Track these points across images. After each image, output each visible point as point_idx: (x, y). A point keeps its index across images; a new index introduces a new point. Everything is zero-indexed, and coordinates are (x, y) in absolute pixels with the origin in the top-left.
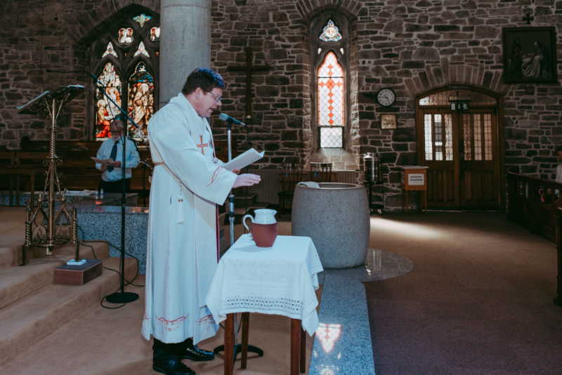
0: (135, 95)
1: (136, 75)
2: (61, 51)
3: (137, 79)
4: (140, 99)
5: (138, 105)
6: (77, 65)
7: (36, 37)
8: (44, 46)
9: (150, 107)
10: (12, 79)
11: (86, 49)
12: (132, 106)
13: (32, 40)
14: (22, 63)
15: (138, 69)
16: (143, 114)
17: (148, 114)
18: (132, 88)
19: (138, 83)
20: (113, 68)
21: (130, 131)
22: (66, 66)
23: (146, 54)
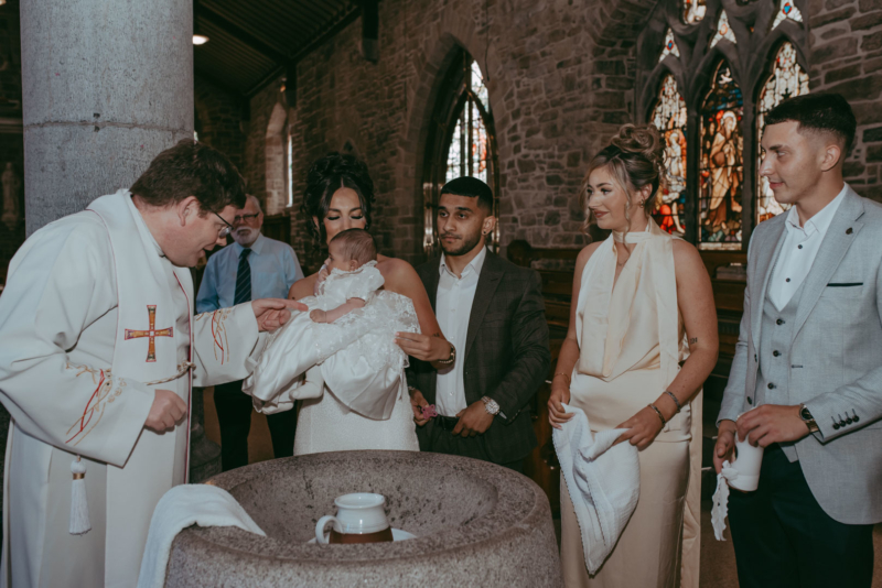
0: (712, 142)
1: (714, 94)
2: (577, 67)
3: (716, 105)
4: (722, 150)
5: (718, 167)
6: (604, 88)
7: (547, 49)
8: (557, 62)
9: (739, 169)
10: (524, 134)
11: (626, 53)
12: (708, 168)
13: (543, 54)
14: (534, 102)
15: (719, 79)
16: (727, 186)
17: (736, 184)
18: (707, 126)
19: (717, 112)
20: (675, 86)
21: (703, 226)
22: (584, 95)
23: (732, 38)
